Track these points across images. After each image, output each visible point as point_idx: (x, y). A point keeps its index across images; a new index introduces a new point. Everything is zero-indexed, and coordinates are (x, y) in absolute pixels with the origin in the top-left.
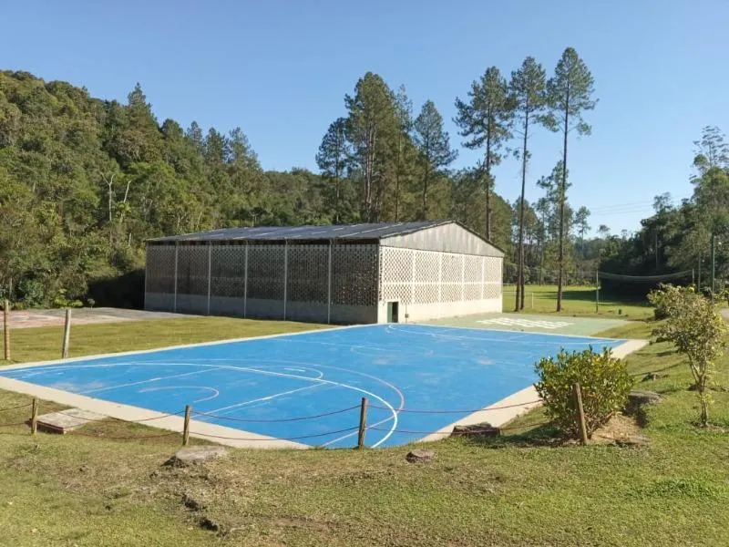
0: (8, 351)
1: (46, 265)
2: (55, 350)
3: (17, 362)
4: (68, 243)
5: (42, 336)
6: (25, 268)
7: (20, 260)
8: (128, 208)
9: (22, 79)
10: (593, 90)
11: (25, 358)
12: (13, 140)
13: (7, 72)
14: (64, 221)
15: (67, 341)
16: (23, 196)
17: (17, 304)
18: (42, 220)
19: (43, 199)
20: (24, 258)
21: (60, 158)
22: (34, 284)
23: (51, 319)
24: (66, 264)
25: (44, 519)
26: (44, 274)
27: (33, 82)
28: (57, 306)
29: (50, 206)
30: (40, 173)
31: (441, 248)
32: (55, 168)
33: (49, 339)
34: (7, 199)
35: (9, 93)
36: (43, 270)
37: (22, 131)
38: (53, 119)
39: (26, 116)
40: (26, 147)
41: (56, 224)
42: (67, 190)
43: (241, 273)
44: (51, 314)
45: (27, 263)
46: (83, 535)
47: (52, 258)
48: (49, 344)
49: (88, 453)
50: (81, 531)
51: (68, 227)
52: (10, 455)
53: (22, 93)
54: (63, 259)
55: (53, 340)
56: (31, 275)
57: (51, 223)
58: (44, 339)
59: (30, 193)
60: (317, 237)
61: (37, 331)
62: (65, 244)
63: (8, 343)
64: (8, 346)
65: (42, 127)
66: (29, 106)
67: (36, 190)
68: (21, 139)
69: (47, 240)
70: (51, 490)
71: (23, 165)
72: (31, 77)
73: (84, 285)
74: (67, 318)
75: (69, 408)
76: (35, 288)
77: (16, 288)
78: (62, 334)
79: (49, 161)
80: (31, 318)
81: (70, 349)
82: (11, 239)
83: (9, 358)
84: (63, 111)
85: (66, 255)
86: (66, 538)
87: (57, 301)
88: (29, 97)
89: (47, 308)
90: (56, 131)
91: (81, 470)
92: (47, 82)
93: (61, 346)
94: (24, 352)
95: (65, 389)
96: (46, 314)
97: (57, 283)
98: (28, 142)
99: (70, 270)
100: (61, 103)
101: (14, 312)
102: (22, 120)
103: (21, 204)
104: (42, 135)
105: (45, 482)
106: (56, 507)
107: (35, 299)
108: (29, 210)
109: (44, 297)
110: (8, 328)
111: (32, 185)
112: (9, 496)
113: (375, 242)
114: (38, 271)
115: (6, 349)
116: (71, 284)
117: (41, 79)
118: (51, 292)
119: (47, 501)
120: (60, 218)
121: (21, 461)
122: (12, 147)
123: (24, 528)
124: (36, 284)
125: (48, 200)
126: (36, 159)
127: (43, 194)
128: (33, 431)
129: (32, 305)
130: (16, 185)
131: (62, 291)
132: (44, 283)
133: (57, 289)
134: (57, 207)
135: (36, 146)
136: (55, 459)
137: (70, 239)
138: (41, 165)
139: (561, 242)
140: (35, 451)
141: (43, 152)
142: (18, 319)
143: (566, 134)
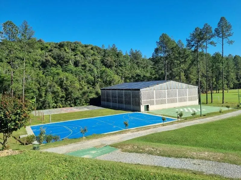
1: (80, 96)
6: (75, 97)
8: (100, 80)
10: (232, 30)
21: (90, 68)
26: (80, 98)
28: (83, 105)
29: (83, 82)
31: (166, 88)
35: (81, 52)
40: (83, 66)
43: (116, 97)
47: (81, 94)
54: (84, 94)
56: (77, 98)
60: (128, 88)
66: (86, 55)
68: (82, 64)
73: (89, 100)
77: (74, 101)
82: (72, 91)
83: (43, 122)
84: (93, 54)
85: (84, 93)
87: (83, 104)
89: (81, 106)
97: (83, 100)
99: (85, 97)
100: (93, 52)
109: (80, 103)
113: (139, 90)
116: (86, 100)
118: (82, 102)
124: (78, 100)
129: (78, 105)
131: (84, 101)
132: (80, 100)
135: (85, 66)
139: (223, 81)
143: (223, 45)
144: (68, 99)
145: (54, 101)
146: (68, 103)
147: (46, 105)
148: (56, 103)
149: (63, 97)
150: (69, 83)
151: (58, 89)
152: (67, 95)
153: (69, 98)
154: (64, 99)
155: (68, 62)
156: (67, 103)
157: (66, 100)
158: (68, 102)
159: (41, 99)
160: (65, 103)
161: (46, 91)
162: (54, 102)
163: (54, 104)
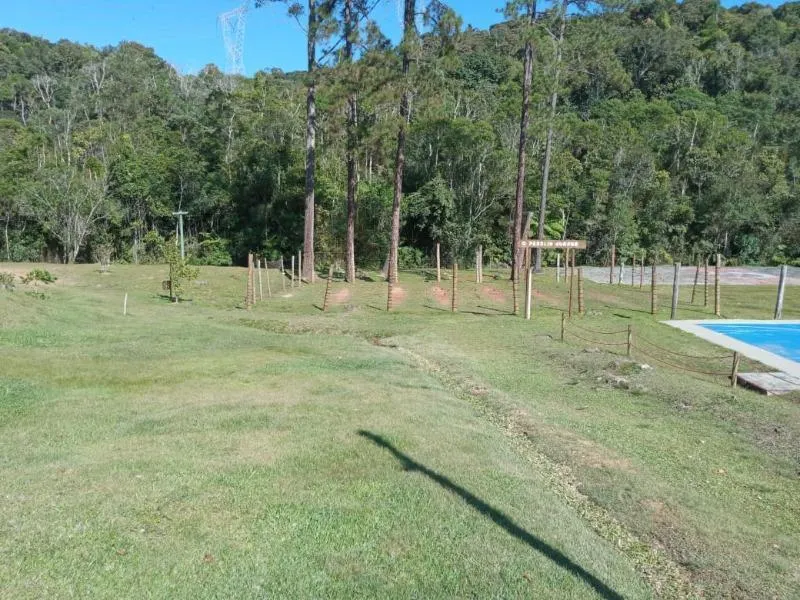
0: (718, 306)
1: (765, 218)
2: (768, 310)
3: (726, 318)
4: (791, 192)
5: (755, 294)
6: (741, 222)
7: (737, 212)
9: (747, 12)
11: (736, 314)
12: (735, 83)
13: (733, 8)
14: (787, 167)
15: (781, 301)
16: (743, 144)
17: (731, 260)
18: (763, 168)
19: (765, 144)
20: (741, 211)
21: (786, 93)
22: (750, 238)
23: (766, 277)
24: (787, 217)
25: (733, 464)
26: (761, 228)
27: (760, 11)
28: (775, 264)
29: (772, 152)
30: (763, 115)
32: (780, 106)
33: (763, 298)
34: (725, 148)
35: (733, 33)
36: (761, 224)
37: (745, 71)
38: (781, 50)
39: (751, 53)
40: (749, 88)
41: (778, 171)
42: (794, 130)
44: (766, 272)
45: (744, 217)
46: (769, 491)
47: (772, 209)
48: (761, 304)
49: (786, 416)
50: (767, 486)
51: (792, 174)
52: (708, 400)
53: (747, 28)
54: (784, 211)
55: (766, 299)
56: (747, 230)
57: (772, 170)
58: (758, 298)
59: (751, 139)
61: (748, 289)
62: (787, 194)
63: (718, 297)
64: (719, 301)
65: (767, 61)
66: (754, 40)
67: (757, 135)
68: (743, 81)
69: (767, 190)
70: (742, 441)
71: (745, 109)
72: (758, 7)
74: (782, 276)
75: (776, 371)
76: (751, 243)
77: (731, 243)
78: (776, 294)
79: (773, 99)
80: (745, 276)
81: (783, 310)
82: (728, 191)
83: (718, 313)
84: (793, 37)
85: (787, 206)
86: (751, 488)
87: (775, 258)
88: (754, 31)
89: (763, 265)
90: (783, 63)
91: (776, 430)
92: (775, 6)
93: (774, 306)
94: (733, 309)
95: (774, 351)
96: (762, 272)
97: (776, 238)
98: (750, 83)
100: (790, 28)
101: (729, 268)
102: (745, 58)
103: (741, 152)
104: (767, 70)
105: (738, 432)
106: (745, 458)
107: (750, 255)
108: (749, 158)
109: (760, 254)
110: (719, 283)
111: (753, 131)
112: (702, 435)
114: (756, 224)
115: (716, 304)
116: (792, 240)
117: (768, 6)
118: (770, 248)
119: (737, 450)
120: (783, 164)
121: (717, 408)
122: (734, 91)
123: (712, 467)
124: (752, 239)
125: (771, 145)
126: (759, 100)
127: (765, 138)
128: (732, 384)
129: (747, 262)
130: (737, 133)
131: (781, 247)
132: (761, 238)
133: (775, 245)
134: (780, 151)
135: (760, 85)
136: (750, 413)
137: (793, 187)
138: (765, 106)
140: (731, 401)
141: (768, 91)
142: (732, 275)
144: (703, 227)
145: (637, 237)
146: (701, 246)
147: (605, 249)
148: (645, 242)
149: (679, 219)
150: (714, 154)
151: (662, 180)
152: (700, 210)
153: (709, 223)
154: (684, 229)
155: (677, 73)
156: (695, 248)
157: (695, 231)
158: (703, 242)
159: (589, 222)
160: (686, 246)
161: (613, 187)
162: (636, 241)
163: (636, 247)
